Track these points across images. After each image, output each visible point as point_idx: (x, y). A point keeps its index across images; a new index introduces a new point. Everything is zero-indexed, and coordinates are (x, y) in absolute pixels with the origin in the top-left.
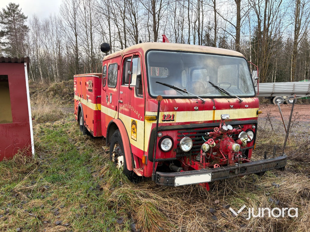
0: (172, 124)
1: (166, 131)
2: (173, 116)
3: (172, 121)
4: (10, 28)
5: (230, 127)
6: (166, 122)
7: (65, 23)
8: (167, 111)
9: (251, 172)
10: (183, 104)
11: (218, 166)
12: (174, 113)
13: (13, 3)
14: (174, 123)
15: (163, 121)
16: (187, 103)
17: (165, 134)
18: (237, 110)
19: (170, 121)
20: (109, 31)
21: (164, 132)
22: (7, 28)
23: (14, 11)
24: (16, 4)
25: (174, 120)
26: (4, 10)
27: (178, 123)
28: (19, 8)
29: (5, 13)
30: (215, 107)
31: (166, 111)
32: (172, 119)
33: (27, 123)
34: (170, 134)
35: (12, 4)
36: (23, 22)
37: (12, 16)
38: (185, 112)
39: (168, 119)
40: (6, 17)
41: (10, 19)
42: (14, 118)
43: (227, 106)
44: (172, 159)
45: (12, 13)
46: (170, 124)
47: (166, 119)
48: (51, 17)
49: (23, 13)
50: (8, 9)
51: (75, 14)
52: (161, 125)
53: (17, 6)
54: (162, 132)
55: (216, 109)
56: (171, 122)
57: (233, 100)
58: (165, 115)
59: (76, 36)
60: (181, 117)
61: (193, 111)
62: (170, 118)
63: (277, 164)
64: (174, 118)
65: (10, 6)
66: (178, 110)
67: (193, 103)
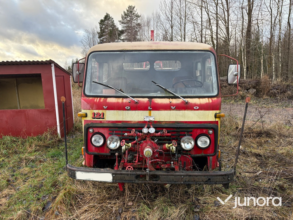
0: (103, 122)
1: (97, 128)
2: (103, 114)
3: (102, 118)
4: (128, 26)
5: (152, 130)
6: (96, 119)
7: (163, 17)
8: (97, 109)
9: (167, 182)
10: (114, 103)
11: (131, 168)
12: (104, 111)
13: (131, 5)
14: (104, 121)
15: (93, 118)
16: (118, 103)
17: (96, 130)
18: (181, 111)
19: (100, 118)
20: (201, 19)
21: (95, 128)
22: (126, 27)
23: (131, 12)
24: (133, 6)
25: (104, 118)
26: (124, 12)
27: (109, 121)
28: (135, 9)
29: (125, 15)
30: (150, 108)
31: (95, 109)
32: (102, 117)
33: (54, 109)
34: (101, 131)
35: (130, 7)
36: (137, 21)
37: (129, 17)
38: (115, 111)
39: (97, 117)
40: (125, 18)
41: (128, 19)
42: (46, 105)
43: (167, 107)
44: (106, 154)
45: (130, 14)
46: (101, 122)
47: (96, 117)
48: (153, 14)
49: (138, 13)
50: (128, 11)
51: (172, 8)
52: (92, 122)
53: (134, 7)
54: (93, 128)
55: (153, 110)
56: (101, 120)
57: (178, 100)
58: (95, 113)
59: (172, 28)
60: (111, 116)
61: (124, 111)
62: (100, 115)
63: (209, 179)
64: (103, 116)
65: (129, 8)
66: (108, 109)
67: (125, 103)
